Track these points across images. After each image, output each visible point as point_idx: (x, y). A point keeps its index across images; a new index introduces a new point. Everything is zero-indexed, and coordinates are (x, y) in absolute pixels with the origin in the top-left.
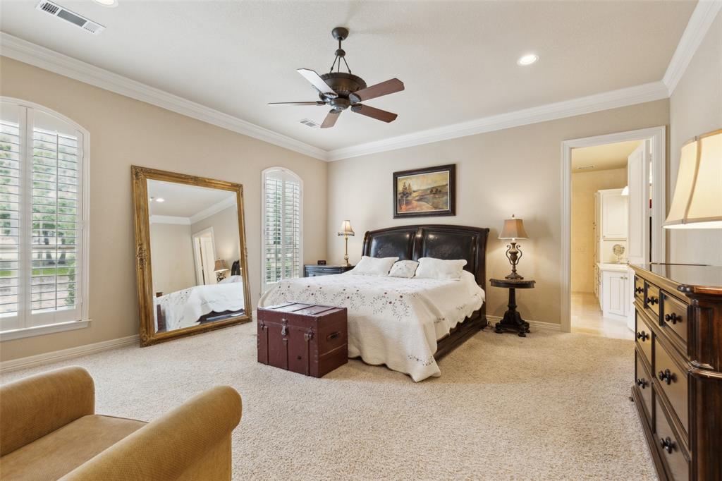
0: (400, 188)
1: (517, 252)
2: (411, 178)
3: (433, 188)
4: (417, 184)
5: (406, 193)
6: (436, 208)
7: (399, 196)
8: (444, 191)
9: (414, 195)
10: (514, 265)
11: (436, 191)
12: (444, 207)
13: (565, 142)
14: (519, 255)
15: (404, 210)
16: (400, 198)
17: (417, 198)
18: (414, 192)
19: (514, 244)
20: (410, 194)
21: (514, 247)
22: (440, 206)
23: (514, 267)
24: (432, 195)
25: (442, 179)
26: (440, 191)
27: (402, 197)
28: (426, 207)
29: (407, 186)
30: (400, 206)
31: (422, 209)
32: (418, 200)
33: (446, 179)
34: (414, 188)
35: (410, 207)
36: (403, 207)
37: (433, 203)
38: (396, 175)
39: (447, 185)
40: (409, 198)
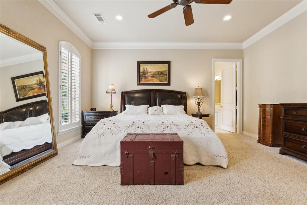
0: (141, 70)
1: (200, 102)
2: (147, 66)
3: (159, 71)
4: (151, 69)
5: (145, 73)
6: (161, 81)
7: (141, 74)
8: (164, 73)
9: (149, 74)
10: (199, 107)
11: (161, 73)
12: (165, 81)
13: (213, 59)
14: (201, 103)
15: (143, 81)
16: (141, 75)
17: (151, 76)
18: (149, 72)
19: (199, 99)
20: (147, 73)
21: (199, 100)
22: (163, 81)
23: (199, 109)
24: (159, 75)
25: (164, 67)
26: (163, 74)
27: (142, 74)
28: (156, 81)
29: (145, 69)
30: (141, 79)
31: (154, 81)
32: (151, 77)
33: (166, 68)
34: (149, 70)
35: (146, 80)
36: (143, 80)
37: (159, 79)
38: (139, 63)
39: (166, 71)
40: (147, 75)
